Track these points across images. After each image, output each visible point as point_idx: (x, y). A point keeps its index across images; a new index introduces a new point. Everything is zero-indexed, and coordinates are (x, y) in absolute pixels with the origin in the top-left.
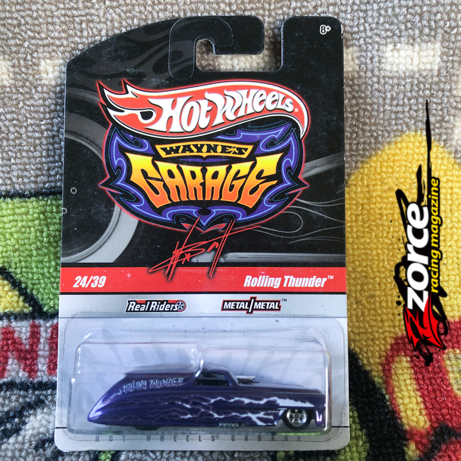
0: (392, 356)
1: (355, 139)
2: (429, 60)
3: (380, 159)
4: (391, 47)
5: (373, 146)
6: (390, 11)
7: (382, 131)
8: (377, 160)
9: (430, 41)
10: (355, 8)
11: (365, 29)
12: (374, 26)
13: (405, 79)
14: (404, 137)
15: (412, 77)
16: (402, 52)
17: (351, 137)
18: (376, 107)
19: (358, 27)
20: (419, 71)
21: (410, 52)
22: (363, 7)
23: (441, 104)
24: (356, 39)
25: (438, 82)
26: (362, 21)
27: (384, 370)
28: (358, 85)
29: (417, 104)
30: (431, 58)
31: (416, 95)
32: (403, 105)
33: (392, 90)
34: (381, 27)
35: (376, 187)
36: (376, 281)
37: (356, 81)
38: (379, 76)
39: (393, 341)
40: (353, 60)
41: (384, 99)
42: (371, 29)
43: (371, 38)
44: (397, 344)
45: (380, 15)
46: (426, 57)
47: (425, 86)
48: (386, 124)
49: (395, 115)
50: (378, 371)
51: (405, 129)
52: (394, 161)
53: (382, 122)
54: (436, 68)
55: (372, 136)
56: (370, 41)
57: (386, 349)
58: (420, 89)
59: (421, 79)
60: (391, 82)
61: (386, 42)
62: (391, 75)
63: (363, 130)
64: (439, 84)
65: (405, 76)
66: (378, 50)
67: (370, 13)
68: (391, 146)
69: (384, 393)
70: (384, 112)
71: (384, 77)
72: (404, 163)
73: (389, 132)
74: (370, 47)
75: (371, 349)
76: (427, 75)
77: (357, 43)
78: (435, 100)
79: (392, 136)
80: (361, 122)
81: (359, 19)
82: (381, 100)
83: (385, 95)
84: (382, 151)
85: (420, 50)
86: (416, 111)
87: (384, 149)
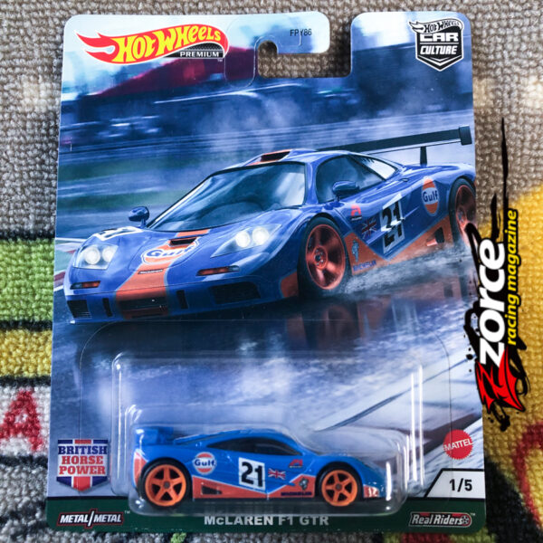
0: (525, 449)
1: (485, 187)
4: (533, 79)
6: (534, 37)
7: (518, 179)
10: (492, 32)
11: (503, 58)
12: (514, 54)
17: (480, 185)
19: (495, 55)
22: (502, 32)
24: (491, 69)
26: (500, 48)
27: (515, 464)
28: (492, 124)
33: (533, 131)
34: (522, 56)
37: (489, 119)
38: (518, 114)
39: (526, 431)
40: (486, 93)
41: (523, 141)
42: (511, 58)
43: (510, 68)
44: (531, 434)
45: (522, 41)
48: (523, 171)
49: (535, 161)
50: (507, 464)
52: (530, 215)
53: (518, 168)
56: (509, 72)
57: (518, 439)
60: (532, 121)
61: (528, 73)
63: (495, 178)
66: (518, 83)
67: (510, 39)
68: (528, 198)
69: (517, 490)
70: (521, 156)
71: (524, 115)
73: (526, 181)
74: (508, 79)
75: (499, 438)
77: (492, 73)
79: (530, 185)
80: (493, 168)
81: (496, 45)
82: (519, 142)
83: (524, 137)
84: (516, 202)
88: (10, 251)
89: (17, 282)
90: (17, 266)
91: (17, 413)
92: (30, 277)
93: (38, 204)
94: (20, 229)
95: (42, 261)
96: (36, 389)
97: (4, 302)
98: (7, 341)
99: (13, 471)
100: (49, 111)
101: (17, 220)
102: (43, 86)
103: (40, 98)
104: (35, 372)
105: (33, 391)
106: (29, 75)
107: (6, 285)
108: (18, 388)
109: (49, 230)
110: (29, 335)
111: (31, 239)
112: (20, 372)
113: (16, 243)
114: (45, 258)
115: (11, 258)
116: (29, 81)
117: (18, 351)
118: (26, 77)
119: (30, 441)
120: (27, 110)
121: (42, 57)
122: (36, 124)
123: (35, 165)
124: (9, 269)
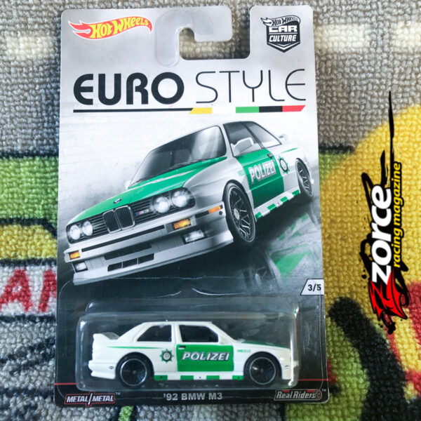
1: (363, 110)
4: (401, 24)
11: (378, 7)
12: (386, 4)
13: (413, 55)
14: (410, 109)
16: (412, 30)
17: (359, 109)
18: (384, 81)
19: (371, 6)
24: (368, 17)
28: (368, 60)
32: (409, 80)
33: (401, 65)
37: (366, 57)
38: (389, 52)
40: (364, 36)
41: (393, 74)
42: (384, 8)
43: (383, 15)
49: (402, 89)
51: (411, 102)
55: (379, 108)
56: (382, 19)
60: (400, 57)
61: (397, 20)
62: (400, 51)
63: (371, 103)
65: (414, 52)
66: (389, 28)
69: (384, 337)
70: (391, 86)
71: (393, 53)
72: (408, 133)
74: (381, 25)
80: (369, 95)
82: (390, 74)
83: (394, 70)
88: (5, 167)
89: (11, 190)
90: (10, 178)
91: (14, 285)
92: (21, 186)
93: (23, 131)
94: (11, 150)
95: (28, 174)
96: (28, 268)
97: (2, 205)
98: (5, 233)
99: (10, 326)
100: (28, 59)
101: (8, 143)
102: (21, 39)
103: (20, 49)
104: (27, 256)
105: (26, 270)
106: (10, 31)
107: (3, 192)
108: (14, 267)
109: (33, 151)
110: (21, 229)
111: (20, 157)
112: (15, 256)
113: (9, 160)
114: (30, 172)
115: (6, 172)
116: (10, 35)
117: (14, 241)
118: (8, 33)
119: (23, 305)
120: (10, 59)
121: (19, 16)
122: (18, 70)
123: (19, 101)
124: (4, 180)
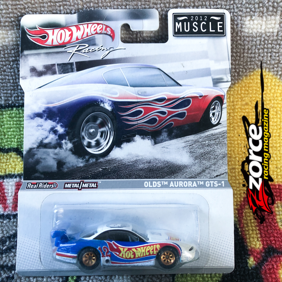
0: (244, 205)
2: (272, 26)
3: (241, 86)
4: (249, 18)
5: (237, 78)
7: (242, 68)
8: (239, 86)
9: (273, 15)
12: (239, 5)
13: (256, 37)
14: (255, 72)
15: (261, 36)
16: (256, 22)
18: (239, 54)
20: (265, 33)
21: (260, 21)
23: (278, 53)
25: (277, 40)
26: (232, 2)
27: (238, 213)
29: (263, 53)
30: (273, 25)
31: (263, 47)
32: (255, 53)
33: (248, 44)
34: (243, 6)
35: (238, 103)
36: (236, 159)
38: (241, 36)
39: (245, 196)
41: (244, 49)
42: (237, 8)
46: (270, 24)
47: (268, 42)
48: (244, 64)
49: (250, 59)
50: (235, 214)
51: (256, 67)
52: (249, 87)
53: (242, 63)
54: (276, 31)
55: (236, 71)
56: (236, 14)
57: (241, 200)
58: (265, 44)
59: (267, 38)
60: (248, 39)
61: (246, 15)
62: (248, 35)
64: (277, 41)
65: (256, 36)
66: (241, 20)
68: (247, 78)
69: (238, 227)
70: (244, 56)
71: (243, 36)
72: (255, 88)
73: (246, 69)
74: (236, 18)
76: (270, 35)
78: (275, 50)
79: (248, 71)
82: (242, 50)
83: (244, 47)
85: (266, 20)
86: (263, 57)
87: (243, 79)
96: (5, 180)
100: (4, 45)
104: (5, 172)
110: (3, 155)
119: (3, 206)
